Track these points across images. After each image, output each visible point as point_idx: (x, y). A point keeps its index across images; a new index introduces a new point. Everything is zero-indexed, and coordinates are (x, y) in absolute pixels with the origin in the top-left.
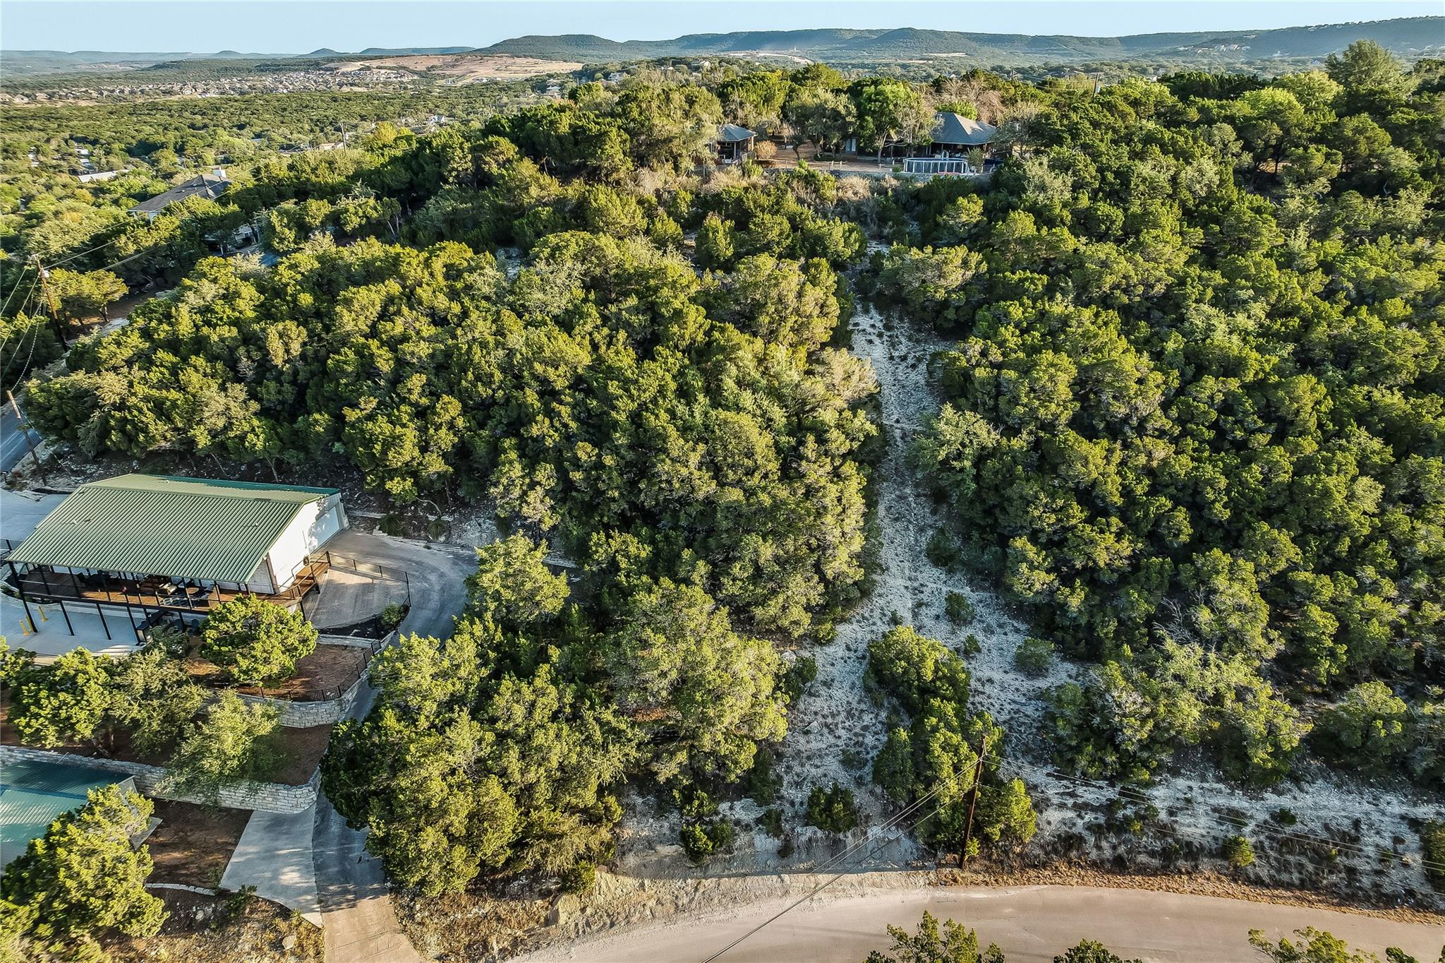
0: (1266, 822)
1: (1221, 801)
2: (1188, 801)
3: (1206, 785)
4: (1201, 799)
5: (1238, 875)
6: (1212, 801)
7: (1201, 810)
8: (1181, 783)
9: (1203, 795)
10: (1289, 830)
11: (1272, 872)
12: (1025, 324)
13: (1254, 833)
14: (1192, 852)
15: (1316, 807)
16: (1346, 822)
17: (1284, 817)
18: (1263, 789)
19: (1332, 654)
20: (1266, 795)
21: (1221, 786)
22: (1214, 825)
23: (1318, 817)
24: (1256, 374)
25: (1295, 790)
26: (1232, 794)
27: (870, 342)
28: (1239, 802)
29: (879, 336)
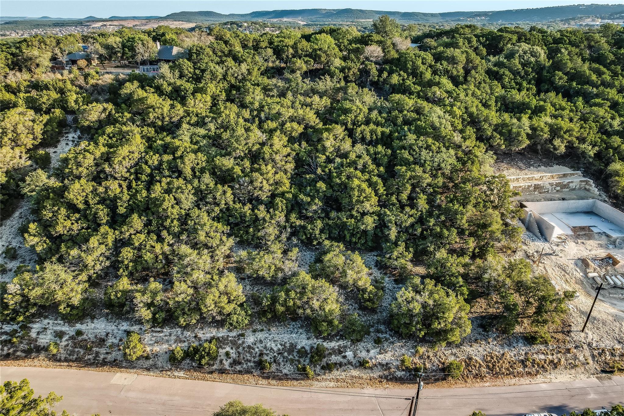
0: (73, 335)
1: (59, 328)
2: (45, 329)
3: (56, 322)
4: (51, 328)
5: (55, 359)
6: (55, 328)
7: (49, 332)
8: (46, 321)
9: (52, 326)
10: (80, 338)
11: (67, 356)
12: (111, 135)
13: (67, 340)
14: (39, 350)
15: (95, 328)
16: (105, 333)
17: (79, 333)
18: (77, 322)
19: (127, 267)
20: (77, 325)
21: (62, 322)
22: (53, 338)
23: (94, 333)
24: (183, 153)
25: (90, 322)
26: (64, 325)
27: (67, 144)
28: (65, 328)
29: (73, 141)
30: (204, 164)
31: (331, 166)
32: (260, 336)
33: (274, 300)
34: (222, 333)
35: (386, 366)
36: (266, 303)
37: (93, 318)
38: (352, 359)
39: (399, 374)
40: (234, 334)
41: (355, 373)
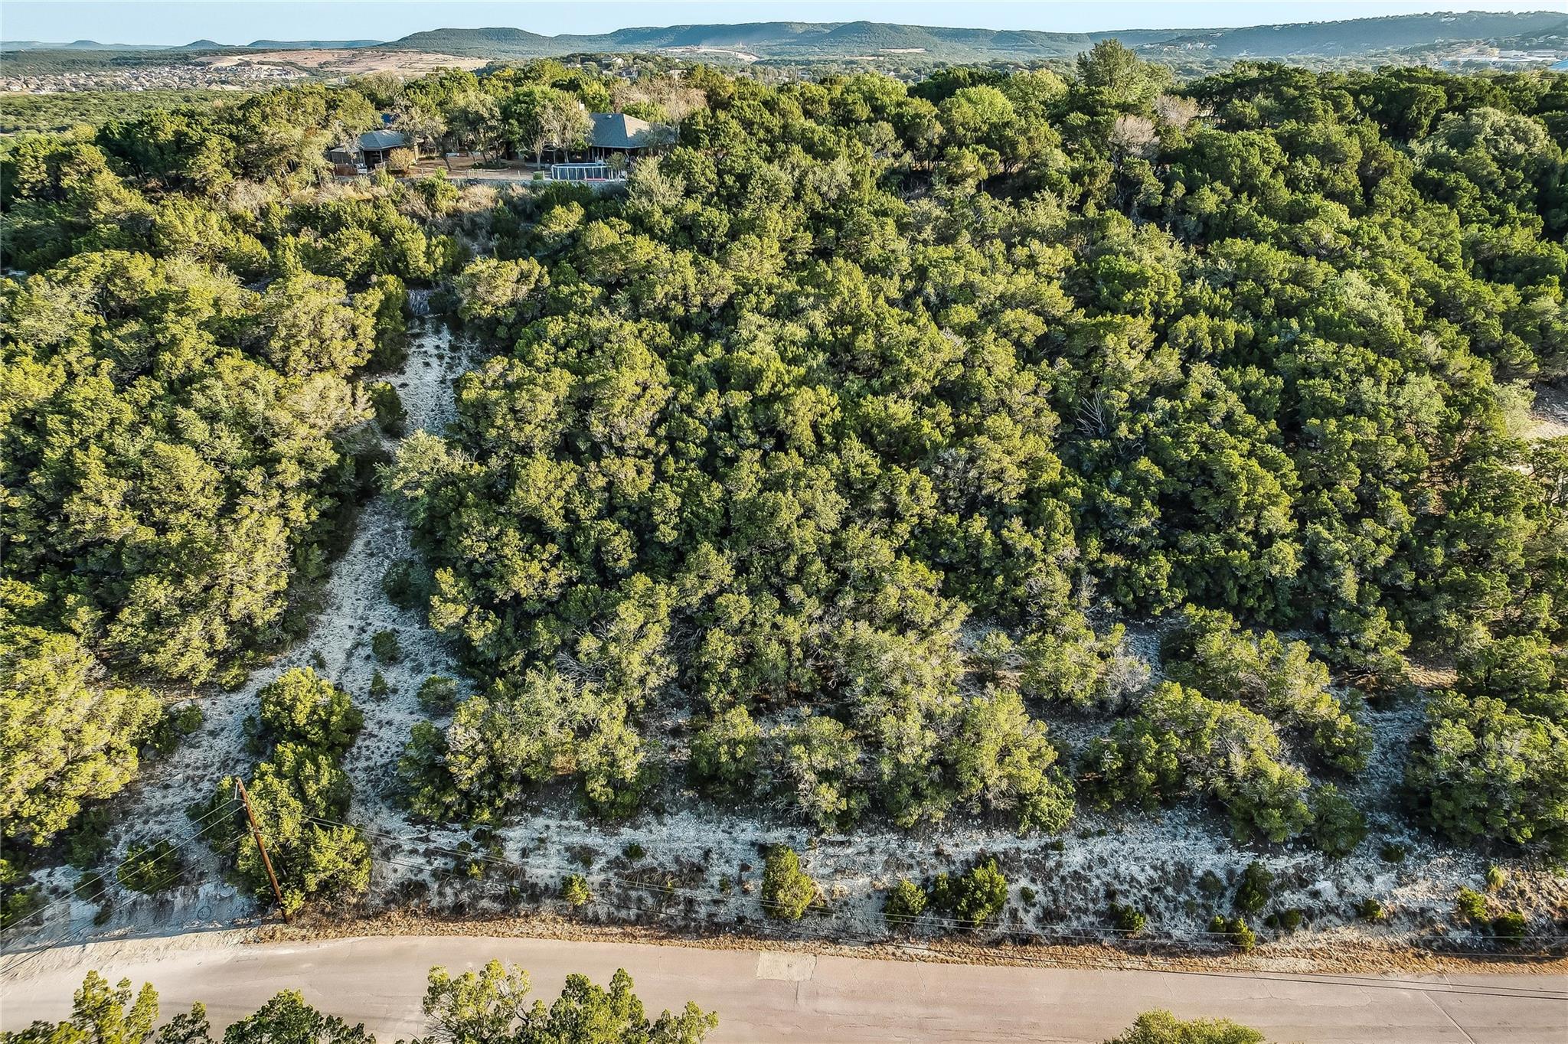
0: (617, 857)
1: (576, 839)
2: (542, 841)
3: (565, 823)
4: (556, 838)
5: (579, 916)
6: (567, 840)
7: (552, 849)
8: (540, 822)
9: (558, 834)
10: (637, 865)
11: (612, 909)
12: (562, 341)
13: (602, 870)
14: (535, 894)
15: (670, 839)
16: (699, 852)
17: (634, 851)
18: (621, 824)
19: (725, 680)
20: (622, 830)
21: (580, 823)
22: (565, 864)
23: (670, 850)
24: (774, 386)
25: (654, 823)
26: (589, 831)
27: (427, 364)
28: (594, 839)
29: (441, 357)
30: (838, 415)
31: (1146, 418)
32: (1100, 846)
33: (1130, 755)
34: (1002, 842)
35: (1420, 917)
36: (1111, 763)
37: (659, 812)
38: (1336, 899)
39: (1458, 936)
40: (1032, 843)
41: (1350, 933)
